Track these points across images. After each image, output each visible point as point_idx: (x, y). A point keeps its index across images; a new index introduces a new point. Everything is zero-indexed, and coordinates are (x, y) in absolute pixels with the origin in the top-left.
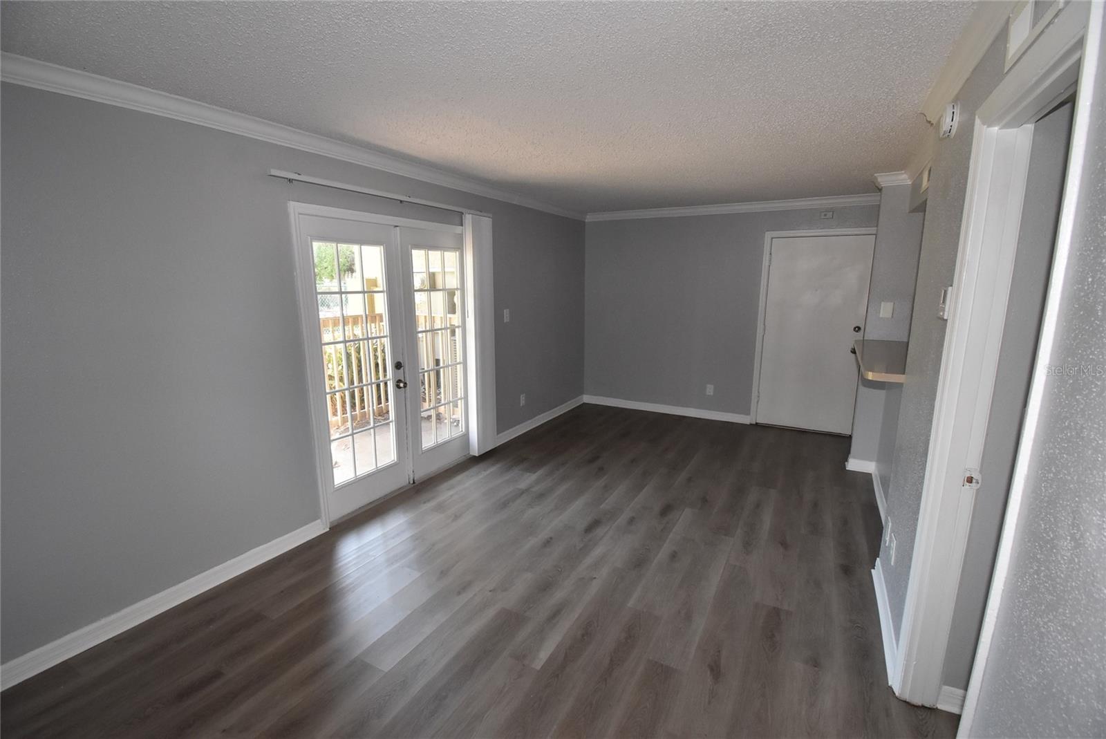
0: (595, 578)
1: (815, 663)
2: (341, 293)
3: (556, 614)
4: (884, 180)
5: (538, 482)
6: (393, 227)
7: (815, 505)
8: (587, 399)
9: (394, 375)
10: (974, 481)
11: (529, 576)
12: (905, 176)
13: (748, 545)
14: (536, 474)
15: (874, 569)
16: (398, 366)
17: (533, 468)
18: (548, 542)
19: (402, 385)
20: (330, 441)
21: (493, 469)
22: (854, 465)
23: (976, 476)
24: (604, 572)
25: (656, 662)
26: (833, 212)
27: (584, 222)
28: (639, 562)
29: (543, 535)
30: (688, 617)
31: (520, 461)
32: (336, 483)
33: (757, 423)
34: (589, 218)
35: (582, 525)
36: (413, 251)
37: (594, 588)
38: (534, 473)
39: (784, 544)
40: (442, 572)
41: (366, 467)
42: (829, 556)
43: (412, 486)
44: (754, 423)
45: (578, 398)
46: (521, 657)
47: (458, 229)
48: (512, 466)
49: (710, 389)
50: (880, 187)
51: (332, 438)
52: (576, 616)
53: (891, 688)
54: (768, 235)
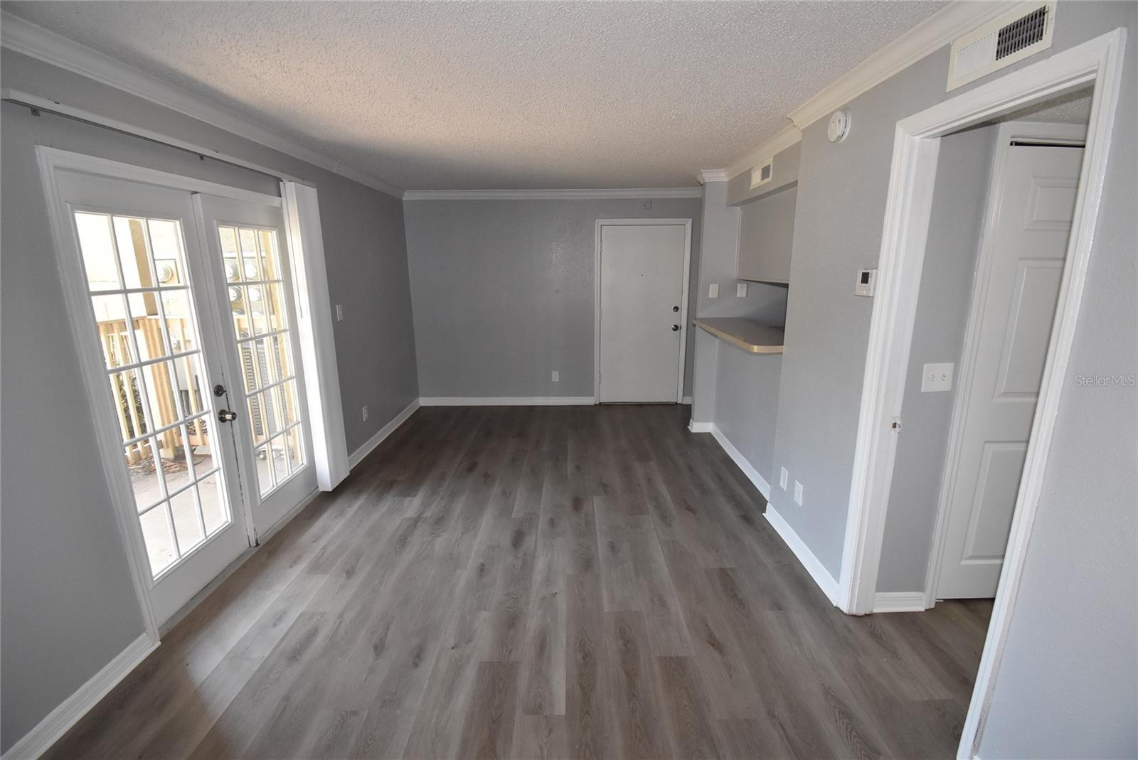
0: (556, 593)
1: (778, 606)
2: (125, 291)
3: (542, 647)
4: (709, 176)
5: (425, 505)
6: (189, 194)
7: (691, 469)
8: (424, 401)
9: (215, 404)
10: (897, 426)
11: (484, 615)
12: (723, 174)
13: (664, 518)
14: (418, 496)
15: (765, 512)
16: (219, 391)
17: (410, 488)
18: (482, 570)
19: (228, 417)
20: (138, 515)
21: (361, 501)
22: (696, 427)
23: (898, 422)
24: (561, 585)
25: (666, 658)
26: (651, 203)
27: (402, 200)
28: (586, 564)
29: (472, 563)
30: (663, 604)
31: (388, 486)
32: (154, 574)
33: (600, 403)
34: (408, 196)
35: (506, 540)
36: (220, 229)
37: (562, 605)
38: (415, 495)
39: (690, 509)
40: (376, 647)
41: (191, 542)
42: (729, 512)
43: (256, 549)
44: (598, 403)
45: (414, 402)
46: (537, 708)
47: (275, 201)
48: (383, 494)
49: (555, 376)
50: (702, 183)
51: (140, 509)
52: (564, 640)
53: (837, 608)
54: (599, 222)
